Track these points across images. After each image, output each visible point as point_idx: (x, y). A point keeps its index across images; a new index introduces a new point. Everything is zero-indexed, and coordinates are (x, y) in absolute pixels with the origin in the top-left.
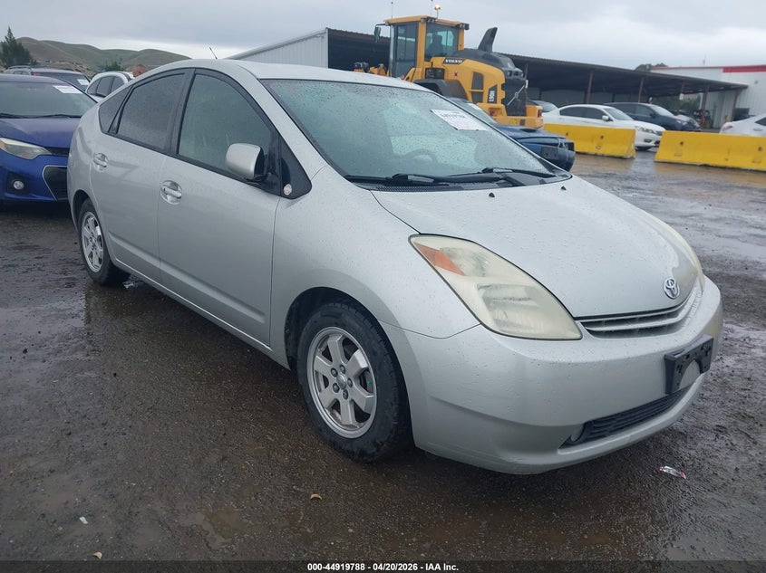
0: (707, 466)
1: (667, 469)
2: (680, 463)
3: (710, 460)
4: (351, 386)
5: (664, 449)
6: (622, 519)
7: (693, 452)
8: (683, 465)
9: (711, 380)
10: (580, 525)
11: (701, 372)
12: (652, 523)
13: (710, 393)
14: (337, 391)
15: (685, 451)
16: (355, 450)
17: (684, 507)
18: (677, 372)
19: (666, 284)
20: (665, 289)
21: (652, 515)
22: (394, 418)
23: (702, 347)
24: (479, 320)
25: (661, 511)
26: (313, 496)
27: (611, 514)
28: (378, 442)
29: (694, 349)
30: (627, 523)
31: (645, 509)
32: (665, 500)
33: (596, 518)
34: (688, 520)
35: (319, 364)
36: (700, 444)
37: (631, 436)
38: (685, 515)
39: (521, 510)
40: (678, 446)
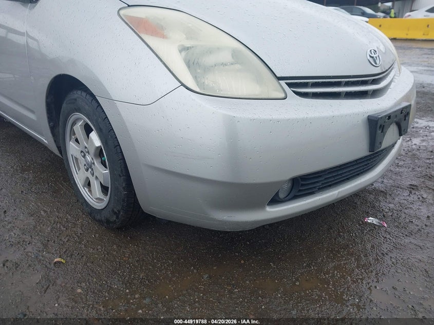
0: (403, 216)
1: (371, 220)
2: (382, 214)
3: (406, 211)
4: (94, 164)
5: (369, 204)
6: (331, 265)
7: (392, 206)
8: (384, 216)
9: (404, 154)
10: (293, 273)
11: (400, 135)
12: (358, 267)
13: (403, 163)
14: (87, 170)
15: (385, 205)
16: (103, 219)
17: (385, 251)
18: (379, 132)
19: (369, 53)
20: (369, 57)
21: (358, 260)
22: (124, 188)
23: (402, 111)
24: (180, 82)
25: (366, 256)
26: (56, 260)
27: (322, 261)
28: (115, 210)
29: (395, 111)
30: (335, 268)
31: (352, 254)
32: (369, 246)
33: (309, 266)
34: (390, 263)
35: (73, 149)
36: (397, 199)
37: (339, 192)
38: (387, 258)
39: (242, 262)
40: (380, 201)
